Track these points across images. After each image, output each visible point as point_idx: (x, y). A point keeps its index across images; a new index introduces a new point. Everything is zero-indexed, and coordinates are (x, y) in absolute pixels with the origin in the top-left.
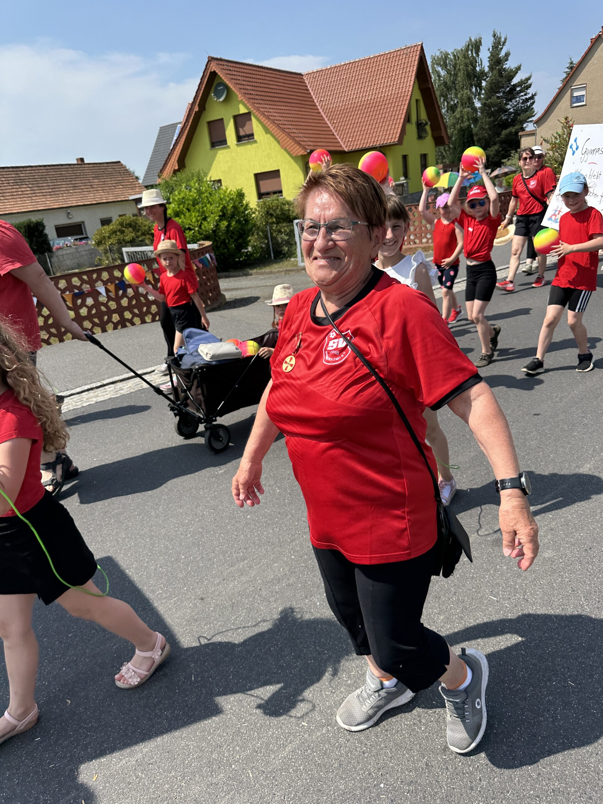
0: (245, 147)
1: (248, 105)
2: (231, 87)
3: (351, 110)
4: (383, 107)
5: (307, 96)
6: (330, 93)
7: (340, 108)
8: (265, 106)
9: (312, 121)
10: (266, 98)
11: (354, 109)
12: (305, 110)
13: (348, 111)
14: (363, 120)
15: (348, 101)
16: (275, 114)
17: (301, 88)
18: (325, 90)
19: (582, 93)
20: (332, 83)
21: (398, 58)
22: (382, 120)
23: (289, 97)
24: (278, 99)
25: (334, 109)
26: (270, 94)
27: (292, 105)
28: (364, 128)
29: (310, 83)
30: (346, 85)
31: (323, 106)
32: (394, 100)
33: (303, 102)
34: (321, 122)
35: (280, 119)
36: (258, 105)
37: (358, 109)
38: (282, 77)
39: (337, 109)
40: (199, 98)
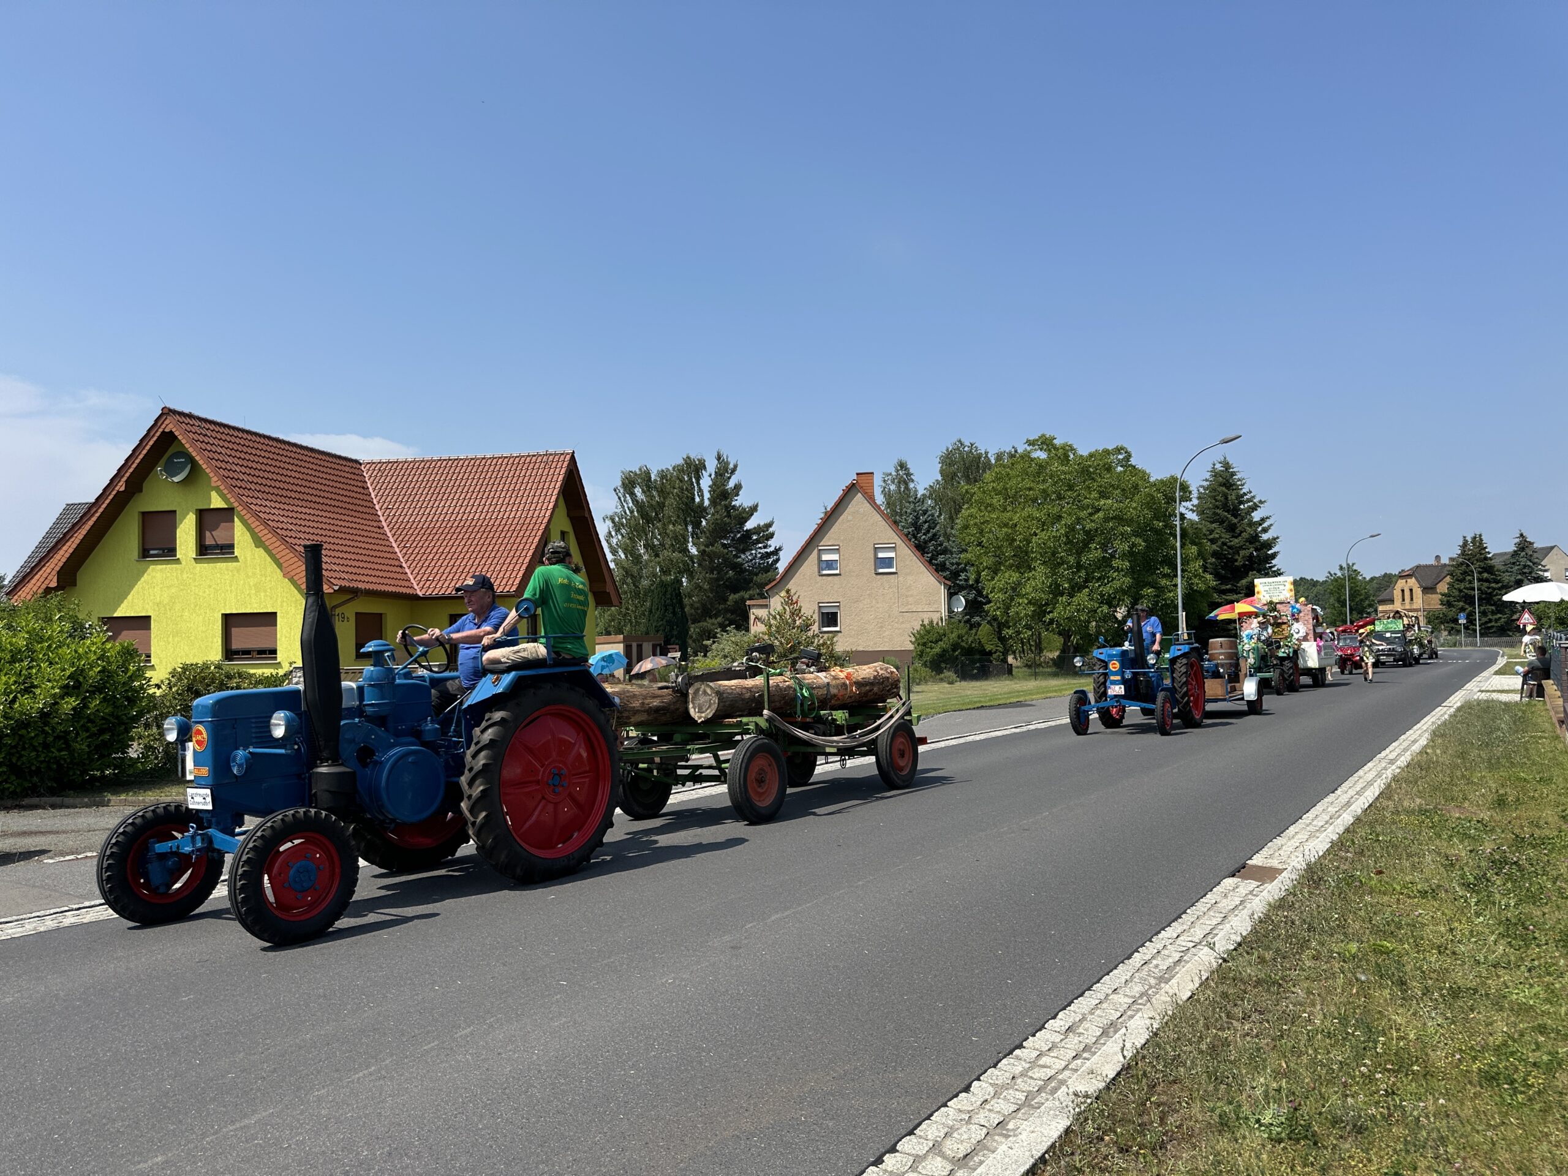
0: (211, 565)
1: (229, 496)
2: (201, 462)
3: (440, 531)
4: (497, 535)
5: (362, 497)
6: (405, 499)
7: (420, 525)
8: (264, 503)
9: (359, 539)
10: (272, 490)
11: (446, 531)
12: (351, 519)
13: (434, 531)
14: (459, 549)
15: (436, 517)
16: (282, 519)
17: (352, 482)
18: (398, 492)
19: (834, 557)
20: (413, 484)
21: (531, 466)
22: (493, 554)
23: (322, 494)
24: (297, 495)
25: (409, 526)
26: (282, 485)
27: (325, 507)
28: (458, 563)
29: (372, 479)
30: (437, 491)
31: (390, 518)
32: (518, 528)
33: (351, 507)
34: (381, 542)
35: (290, 527)
36: (249, 500)
37: (452, 530)
38: (316, 461)
39: (415, 525)
40: (131, 470)
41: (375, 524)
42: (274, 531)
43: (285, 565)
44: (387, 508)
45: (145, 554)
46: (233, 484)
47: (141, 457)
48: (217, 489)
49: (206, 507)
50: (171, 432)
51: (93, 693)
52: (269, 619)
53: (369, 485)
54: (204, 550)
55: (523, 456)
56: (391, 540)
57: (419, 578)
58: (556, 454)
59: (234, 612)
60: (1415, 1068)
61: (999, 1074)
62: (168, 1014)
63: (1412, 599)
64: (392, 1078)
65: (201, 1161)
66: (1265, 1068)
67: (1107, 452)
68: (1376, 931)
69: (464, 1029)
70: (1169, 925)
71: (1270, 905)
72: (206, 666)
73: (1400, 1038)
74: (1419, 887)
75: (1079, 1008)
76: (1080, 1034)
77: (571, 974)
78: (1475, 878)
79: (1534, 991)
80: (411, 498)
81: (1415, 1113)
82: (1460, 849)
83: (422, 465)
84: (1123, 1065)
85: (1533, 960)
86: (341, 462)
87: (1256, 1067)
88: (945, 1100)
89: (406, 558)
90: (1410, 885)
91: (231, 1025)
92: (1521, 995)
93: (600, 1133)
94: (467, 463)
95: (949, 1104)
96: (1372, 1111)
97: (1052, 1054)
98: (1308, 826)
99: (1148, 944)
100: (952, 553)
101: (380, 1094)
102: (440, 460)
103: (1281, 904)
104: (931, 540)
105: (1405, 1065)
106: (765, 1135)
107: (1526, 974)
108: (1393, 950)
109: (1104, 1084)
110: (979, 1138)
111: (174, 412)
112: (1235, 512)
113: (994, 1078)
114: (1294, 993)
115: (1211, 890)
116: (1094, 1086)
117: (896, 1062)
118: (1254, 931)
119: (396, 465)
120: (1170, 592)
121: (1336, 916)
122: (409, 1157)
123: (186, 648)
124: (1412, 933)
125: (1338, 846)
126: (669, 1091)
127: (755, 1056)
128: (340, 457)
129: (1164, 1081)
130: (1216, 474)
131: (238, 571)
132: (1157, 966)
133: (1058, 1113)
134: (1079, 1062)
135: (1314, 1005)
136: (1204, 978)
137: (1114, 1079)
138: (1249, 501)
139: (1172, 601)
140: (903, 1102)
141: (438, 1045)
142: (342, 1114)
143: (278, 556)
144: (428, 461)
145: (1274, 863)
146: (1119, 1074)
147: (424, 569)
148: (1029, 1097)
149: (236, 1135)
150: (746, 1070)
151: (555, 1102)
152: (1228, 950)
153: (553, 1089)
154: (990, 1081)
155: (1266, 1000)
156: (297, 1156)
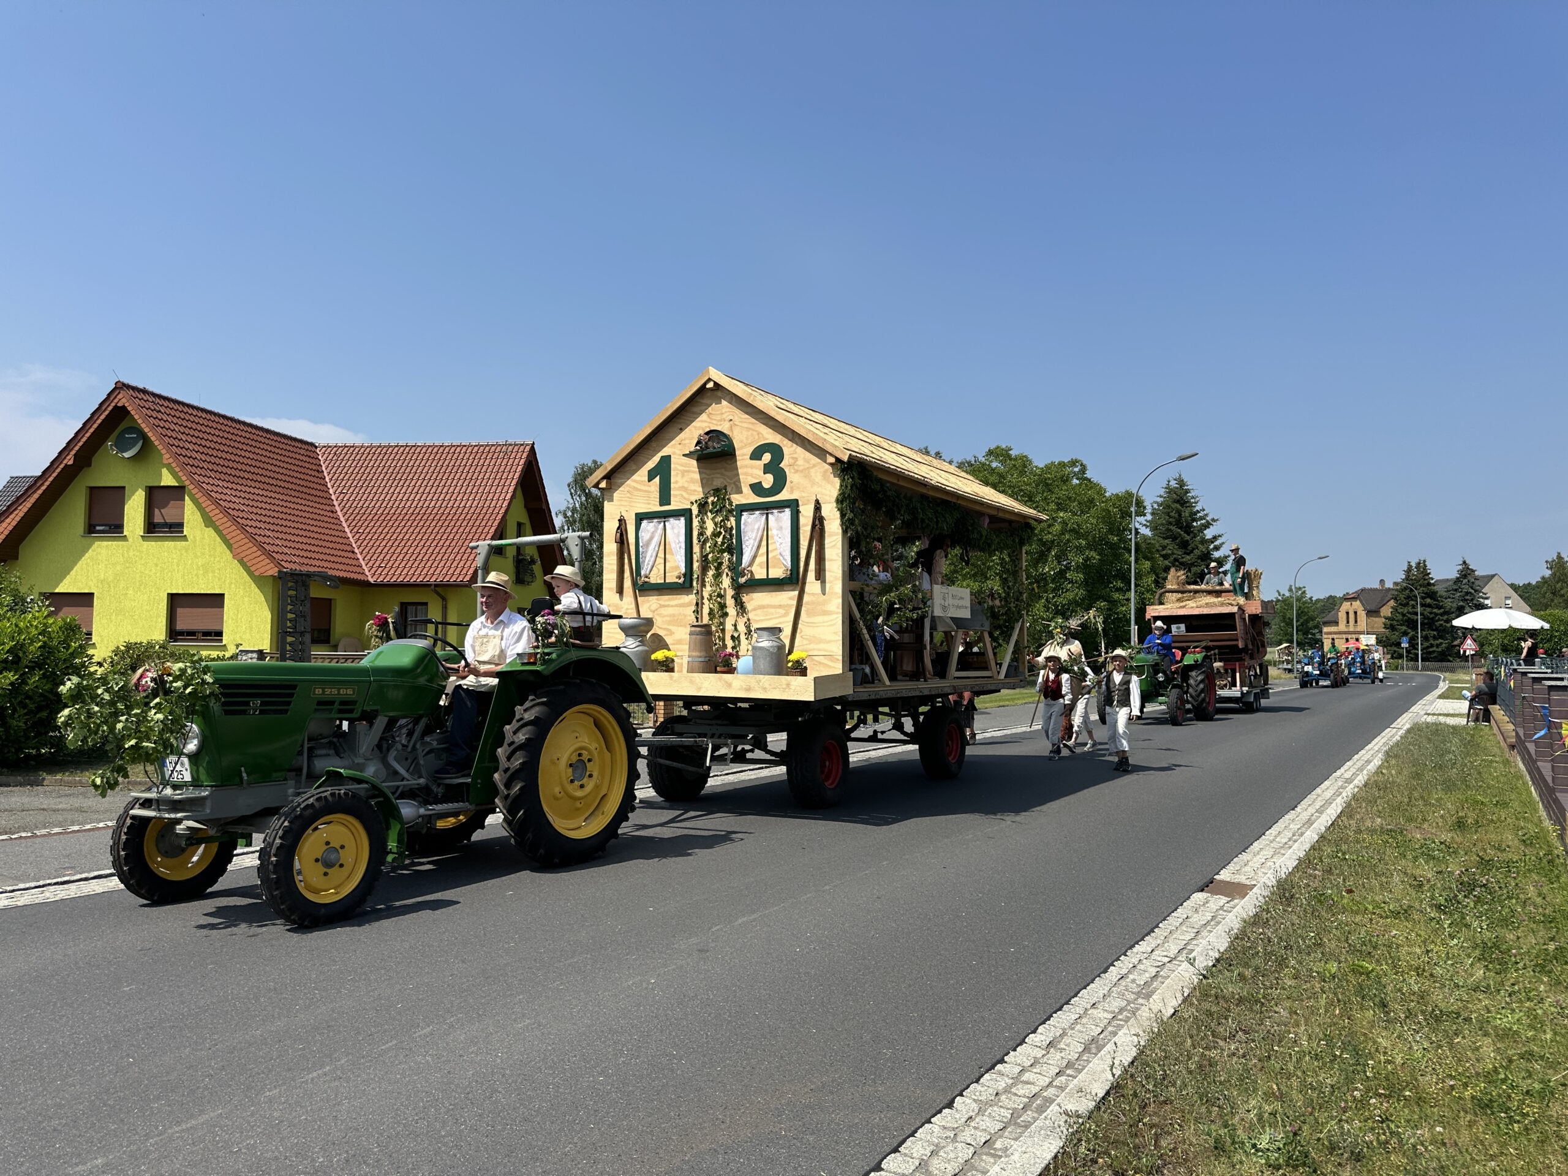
0: (160, 543)
1: (180, 474)
2: (153, 439)
3: (395, 517)
4: (453, 523)
5: (316, 480)
6: (360, 484)
7: (374, 511)
8: (216, 482)
9: (312, 522)
10: (224, 470)
11: (401, 517)
12: (304, 502)
13: (388, 518)
14: (413, 537)
15: (391, 503)
16: (234, 499)
17: (307, 465)
18: (353, 477)
20: (369, 469)
21: (490, 456)
22: (447, 543)
23: (276, 476)
24: (250, 476)
25: (363, 511)
26: (235, 465)
27: (278, 489)
28: (411, 550)
29: (328, 462)
30: (393, 477)
31: (344, 502)
32: (475, 517)
33: (305, 490)
34: (333, 527)
35: (242, 508)
36: (201, 479)
37: (407, 517)
38: (270, 442)
39: (369, 511)
40: (81, 444)
41: (328, 508)
42: (225, 511)
43: (235, 546)
44: (341, 493)
45: (91, 529)
46: (184, 461)
47: (92, 430)
48: (168, 466)
49: (156, 484)
50: (124, 407)
51: (32, 669)
52: (216, 600)
53: (324, 469)
54: (152, 528)
55: (482, 446)
56: (344, 524)
57: (370, 564)
58: (516, 445)
59: (181, 592)
60: (1407, 1093)
61: (982, 1089)
62: (109, 1004)
63: (1356, 622)
64: (348, 1080)
65: (145, 1165)
66: (1255, 1090)
68: (1353, 950)
69: (423, 1029)
70: (1142, 939)
71: (1245, 922)
72: (150, 645)
73: (1388, 1062)
74: (1391, 907)
75: (1058, 1022)
76: (1061, 1050)
77: (534, 973)
78: (1446, 899)
79: (1517, 1017)
80: (366, 483)
81: (1412, 1140)
82: (1426, 871)
83: (379, 451)
84: (1112, 1084)
85: (1513, 984)
86: (297, 444)
87: (1246, 1090)
88: (929, 1115)
89: (359, 543)
90: (1383, 905)
91: (176, 1019)
92: (1505, 1020)
93: (570, 1143)
94: (424, 450)
95: (933, 1120)
96: (1369, 1137)
97: (1035, 1070)
98: (1271, 842)
99: (1122, 958)
101: (336, 1096)
102: (397, 446)
103: (1256, 921)
105: (1396, 1090)
106: (744, 1150)
107: (1508, 999)
108: (1372, 971)
109: (1094, 1103)
110: (966, 1157)
111: (124, 385)
112: (1188, 529)
113: (977, 1094)
114: (1276, 1012)
115: (1182, 905)
116: (1085, 1105)
117: (875, 1074)
118: (1232, 947)
119: (352, 449)
120: (1123, 606)
121: (1312, 934)
122: (368, 1165)
123: (129, 627)
124: (1390, 954)
125: (1305, 863)
126: (641, 1100)
127: (728, 1065)
128: (295, 440)
129: (1154, 1102)
130: (1170, 491)
131: (187, 550)
132: (1133, 981)
133: (1049, 1133)
134: (1063, 1078)
135: (1297, 1025)
136: (1186, 995)
137: (1103, 1098)
138: (1201, 518)
139: (1124, 615)
140: (885, 1117)
141: (396, 1045)
142: (295, 1117)
143: (228, 537)
144: (385, 446)
145: (1242, 879)
146: (1108, 1093)
147: (376, 555)
148: (1015, 1115)
149: (182, 1137)
150: (720, 1080)
151: (522, 1109)
152: (1207, 966)
153: (519, 1095)
154: (973, 1097)
155: (1250, 1019)
156: (247, 1161)
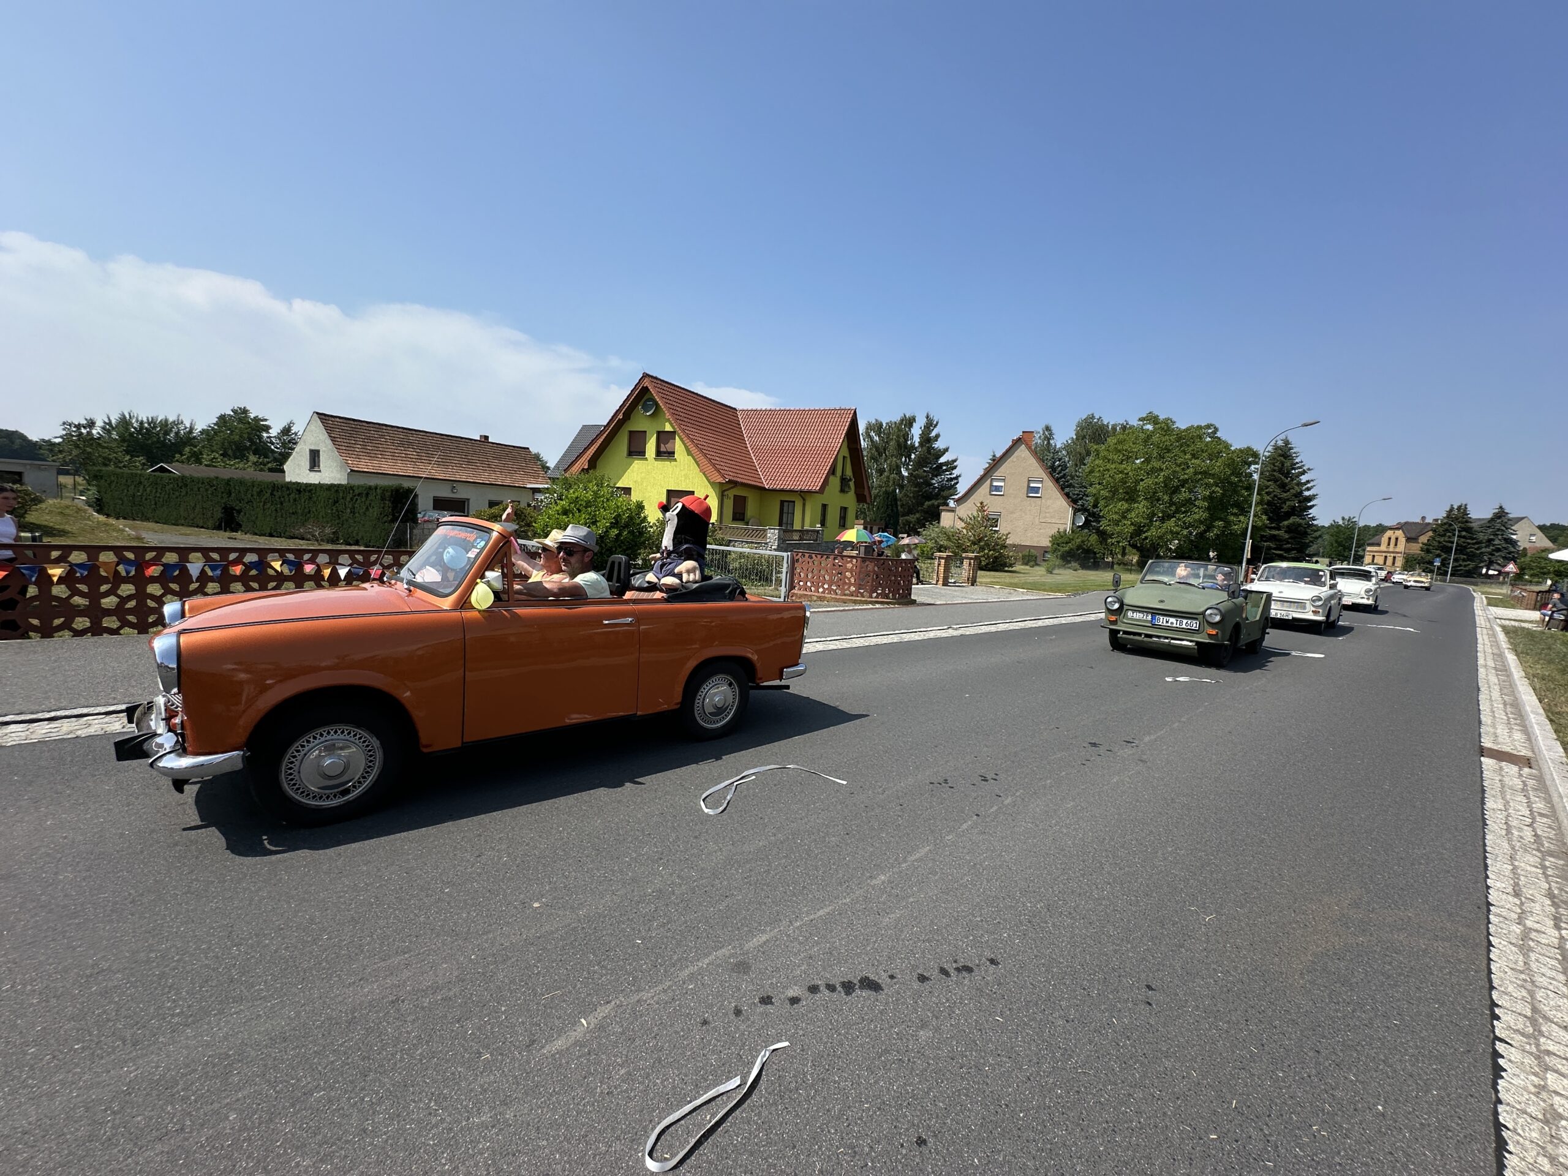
0: (663, 462)
1: (674, 425)
2: (661, 405)
3: (778, 452)
4: (810, 456)
5: (738, 430)
6: (760, 432)
7: (767, 448)
8: (688, 428)
9: (738, 453)
10: (696, 423)
12: (733, 442)
13: (775, 452)
14: (788, 463)
15: (777, 443)
16: (700, 440)
17: (733, 421)
18: (756, 428)
19: (1002, 484)
20: (764, 423)
21: (831, 415)
22: (807, 467)
23: (719, 426)
24: (708, 427)
25: (762, 447)
26: (701, 421)
27: (720, 434)
28: (787, 471)
29: (743, 419)
30: (778, 428)
31: (752, 443)
32: (822, 452)
33: (733, 435)
34: (747, 456)
35: (705, 444)
36: (684, 428)
40: (625, 409)
41: (744, 446)
42: (696, 446)
43: (700, 464)
44: (750, 437)
45: (631, 454)
46: (677, 418)
47: (631, 400)
48: (668, 420)
49: (662, 430)
50: (647, 387)
53: (741, 423)
54: (659, 454)
56: (752, 455)
57: (766, 478)
58: (845, 410)
59: (671, 489)
63: (1396, 545)
67: (1200, 427)
80: (763, 432)
86: (728, 409)
89: (760, 466)
97: (1531, 919)
98: (1494, 718)
99: (1486, 812)
100: (1074, 487)
104: (1061, 478)
111: (648, 375)
112: (1287, 474)
115: (1482, 767)
119: (756, 411)
128: (728, 406)
130: (1276, 448)
131: (676, 467)
132: (1522, 837)
138: (1300, 468)
143: (697, 459)
145: (1507, 749)
147: (769, 473)
154: (1504, 938)
